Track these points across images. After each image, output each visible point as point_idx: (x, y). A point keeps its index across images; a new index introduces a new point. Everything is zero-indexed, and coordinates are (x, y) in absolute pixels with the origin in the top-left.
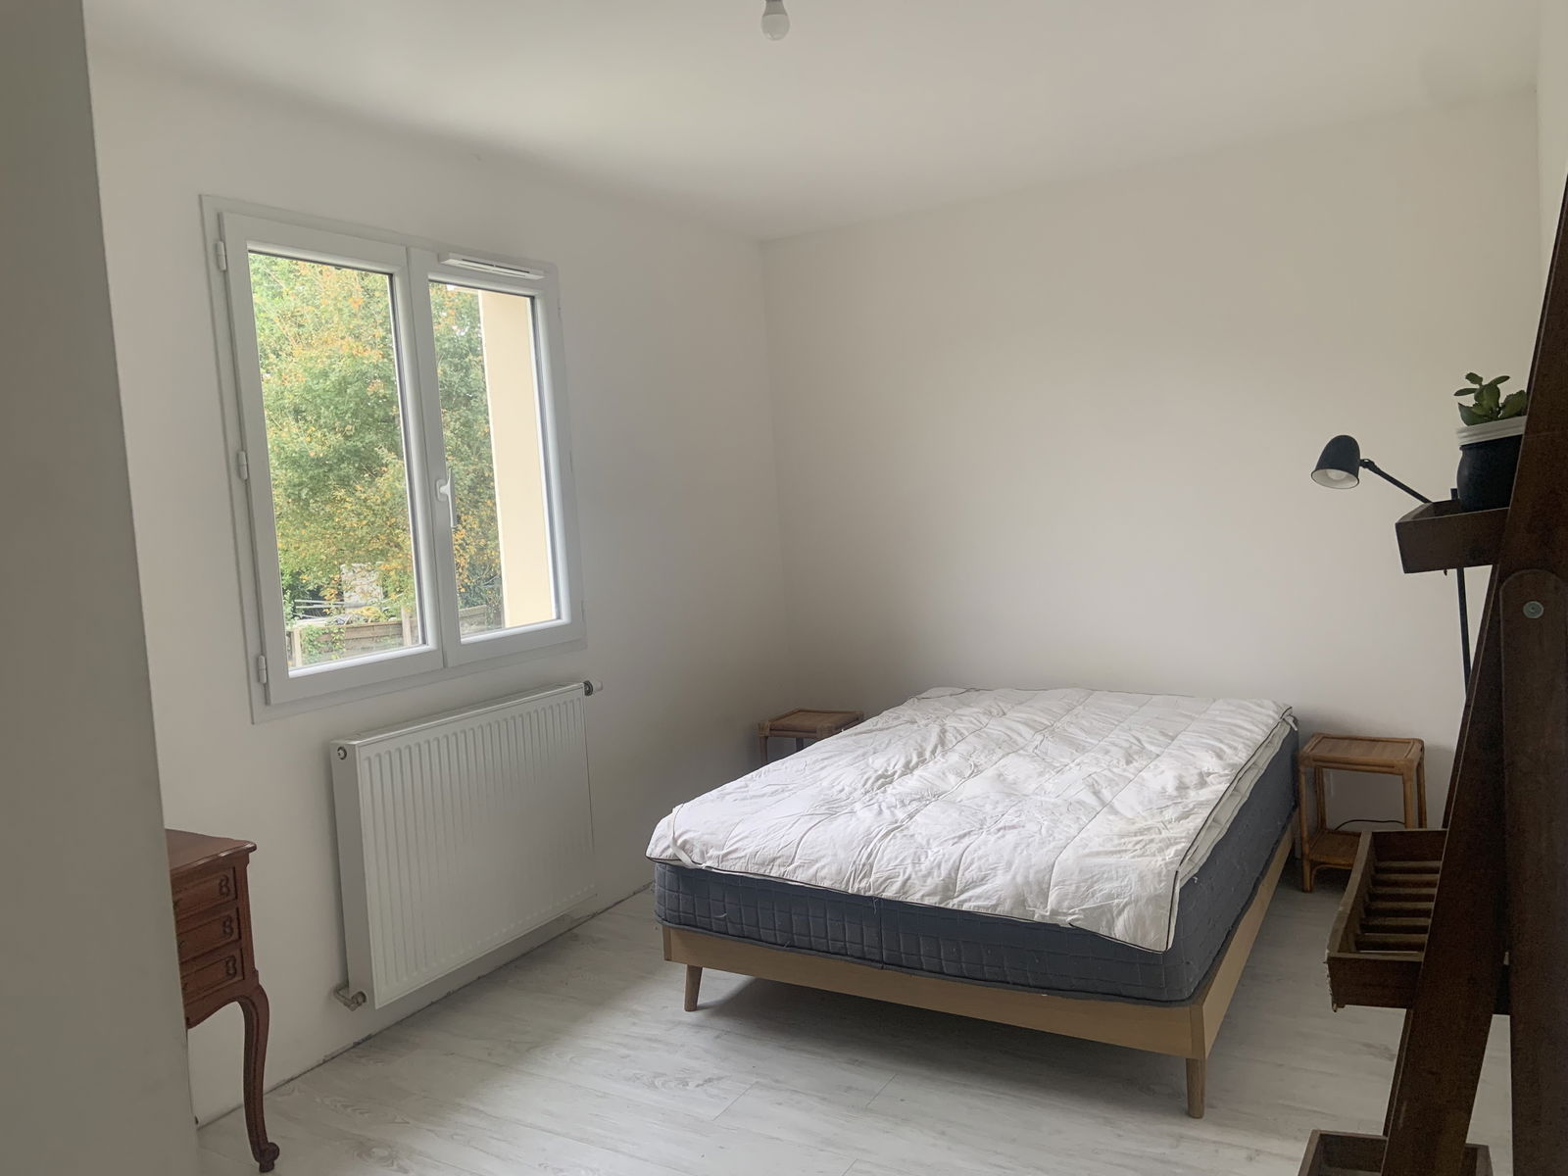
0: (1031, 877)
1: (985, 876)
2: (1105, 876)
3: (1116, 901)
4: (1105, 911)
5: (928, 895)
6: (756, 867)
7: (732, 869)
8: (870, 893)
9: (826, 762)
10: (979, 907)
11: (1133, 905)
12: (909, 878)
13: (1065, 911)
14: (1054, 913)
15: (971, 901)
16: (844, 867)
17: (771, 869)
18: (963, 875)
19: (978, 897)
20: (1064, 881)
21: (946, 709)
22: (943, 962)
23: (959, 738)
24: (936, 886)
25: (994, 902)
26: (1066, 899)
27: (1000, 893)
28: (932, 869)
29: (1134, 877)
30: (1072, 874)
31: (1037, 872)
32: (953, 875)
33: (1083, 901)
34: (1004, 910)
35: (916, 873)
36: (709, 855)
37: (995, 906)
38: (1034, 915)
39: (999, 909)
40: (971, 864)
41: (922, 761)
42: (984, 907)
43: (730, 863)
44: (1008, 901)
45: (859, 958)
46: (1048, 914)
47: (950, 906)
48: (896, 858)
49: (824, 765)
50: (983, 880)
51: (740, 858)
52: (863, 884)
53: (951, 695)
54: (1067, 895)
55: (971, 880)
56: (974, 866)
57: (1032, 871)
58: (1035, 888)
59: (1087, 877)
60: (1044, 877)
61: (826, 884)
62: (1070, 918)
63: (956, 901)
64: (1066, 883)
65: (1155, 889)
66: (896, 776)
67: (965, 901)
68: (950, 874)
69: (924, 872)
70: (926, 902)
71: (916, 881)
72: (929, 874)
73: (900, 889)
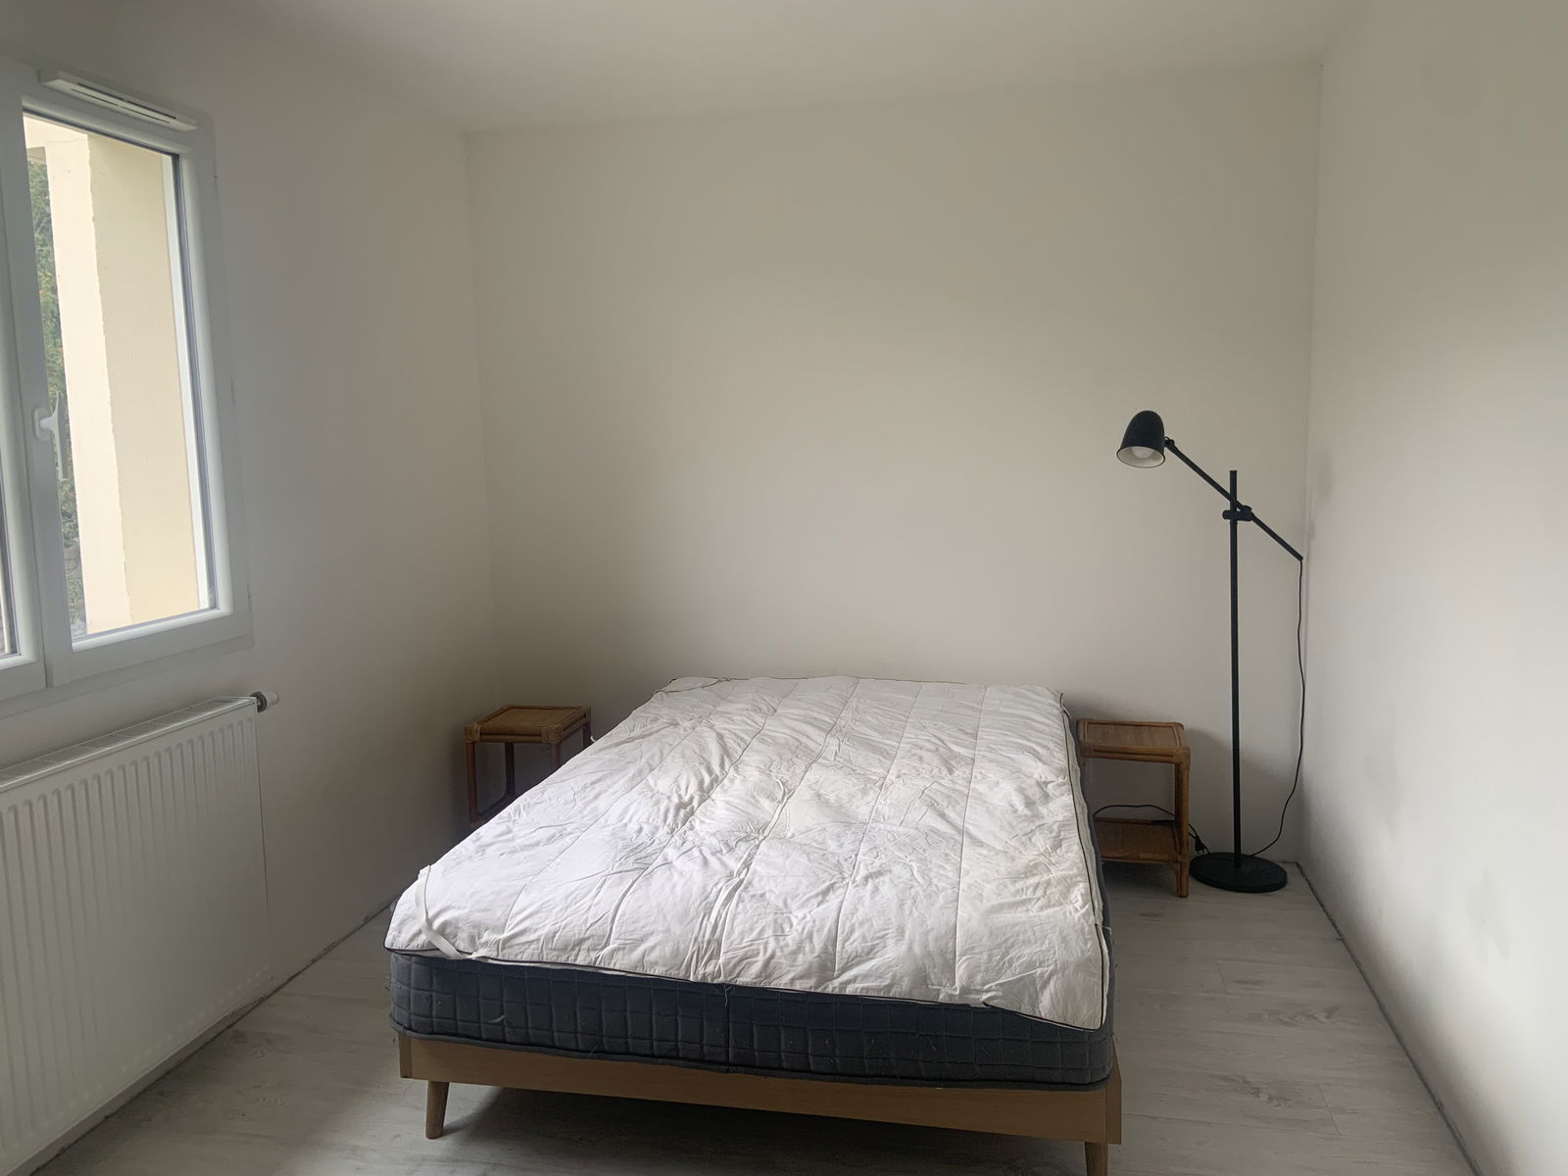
0: (932, 946)
1: (873, 948)
2: (1021, 937)
3: (1039, 970)
4: (1028, 985)
5: (801, 977)
6: (555, 953)
7: (519, 958)
8: (721, 979)
9: (598, 788)
10: (867, 989)
11: (1060, 975)
12: (772, 957)
13: (979, 987)
14: (965, 990)
15: (856, 981)
16: (682, 946)
17: (577, 955)
18: (843, 947)
19: (865, 976)
20: (973, 948)
21: (705, 705)
22: (811, 1058)
23: (743, 745)
24: (810, 967)
25: (887, 982)
26: (980, 971)
27: (894, 969)
28: (802, 942)
29: (1055, 938)
30: (981, 940)
31: (937, 940)
32: (830, 948)
33: (999, 974)
34: (902, 990)
35: (782, 948)
36: (483, 940)
37: (889, 987)
38: (938, 995)
39: (893, 990)
40: (852, 931)
41: (715, 781)
42: (874, 990)
43: (516, 950)
44: (906, 979)
45: (695, 1060)
46: (958, 992)
47: (829, 990)
48: (752, 929)
49: (596, 792)
50: (869, 953)
51: (532, 941)
52: (710, 969)
53: (703, 687)
54: (979, 966)
55: (854, 954)
56: (856, 935)
57: (931, 937)
58: (938, 960)
59: (999, 940)
60: (947, 943)
61: (658, 971)
62: (984, 997)
63: (836, 982)
64: (976, 951)
65: (1083, 952)
66: (695, 803)
67: (848, 982)
68: (826, 948)
69: (792, 947)
70: (797, 988)
71: (783, 961)
72: (799, 949)
73: (761, 972)
